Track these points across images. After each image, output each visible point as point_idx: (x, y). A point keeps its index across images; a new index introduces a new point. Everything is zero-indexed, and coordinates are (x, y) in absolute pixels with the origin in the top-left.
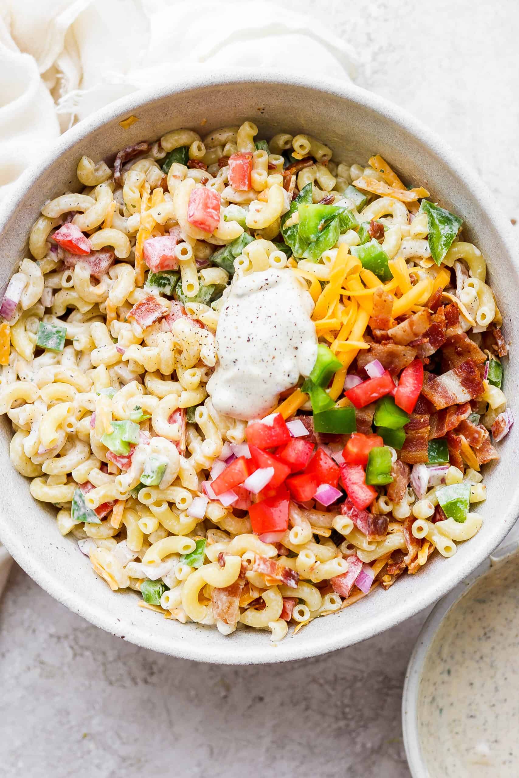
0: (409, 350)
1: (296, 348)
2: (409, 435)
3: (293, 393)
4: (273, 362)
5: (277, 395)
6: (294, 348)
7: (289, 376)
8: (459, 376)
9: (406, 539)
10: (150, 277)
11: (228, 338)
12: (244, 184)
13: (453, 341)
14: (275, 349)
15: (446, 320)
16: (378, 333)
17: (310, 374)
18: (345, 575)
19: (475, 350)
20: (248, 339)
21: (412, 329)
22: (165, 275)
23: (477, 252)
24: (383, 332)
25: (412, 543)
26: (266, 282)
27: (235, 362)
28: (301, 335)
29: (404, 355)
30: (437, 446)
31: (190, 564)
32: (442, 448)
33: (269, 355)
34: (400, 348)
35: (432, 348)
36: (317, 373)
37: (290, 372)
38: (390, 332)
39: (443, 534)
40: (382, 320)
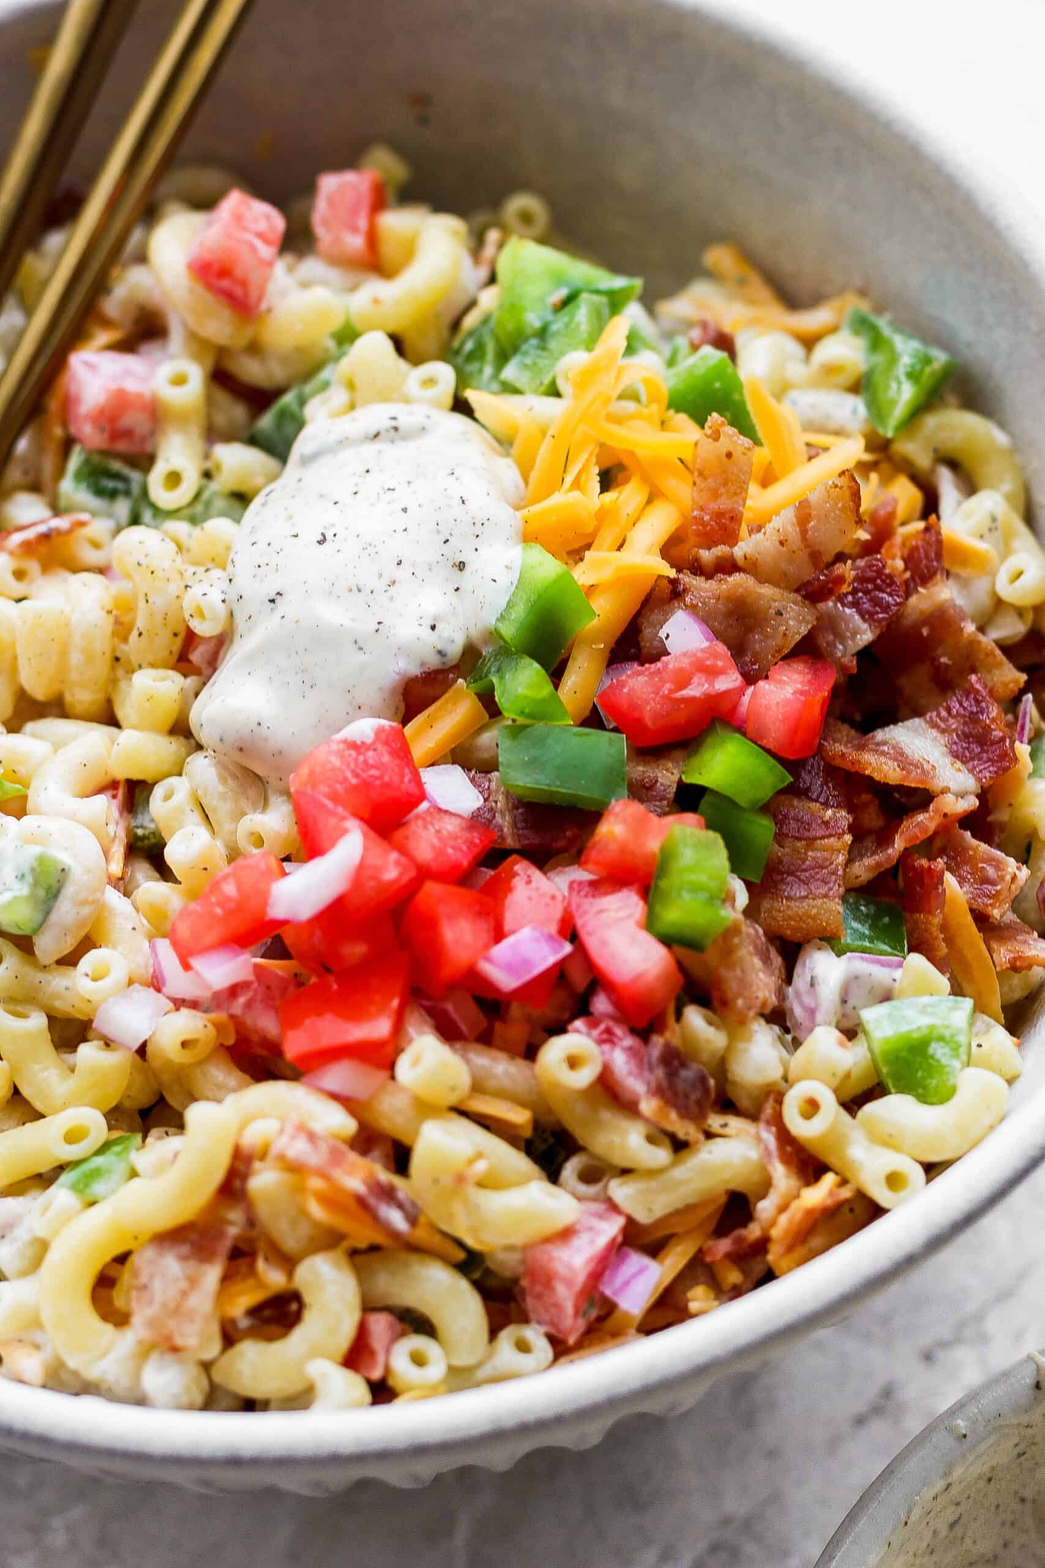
0: (795, 603)
1: (461, 566)
2: (787, 850)
3: (444, 693)
4: (389, 594)
5: (393, 690)
6: (454, 565)
7: (433, 628)
8: (943, 731)
9: (766, 1149)
10: (75, 461)
11: (262, 545)
12: (355, 230)
13: (925, 632)
14: (399, 563)
15: (906, 569)
16: (707, 556)
17: (498, 620)
18: (566, 1234)
19: (990, 659)
20: (320, 538)
21: (804, 532)
22: (117, 466)
23: (1001, 438)
24: (720, 550)
25: (785, 1160)
26: (394, 423)
27: (272, 601)
28: (478, 529)
29: (779, 613)
30: (872, 911)
31: (81, 1186)
32: (886, 920)
33: (380, 575)
34: (767, 591)
35: (865, 626)
36: (520, 612)
37: (436, 618)
38: (740, 550)
39: (887, 1141)
40: (719, 515)
